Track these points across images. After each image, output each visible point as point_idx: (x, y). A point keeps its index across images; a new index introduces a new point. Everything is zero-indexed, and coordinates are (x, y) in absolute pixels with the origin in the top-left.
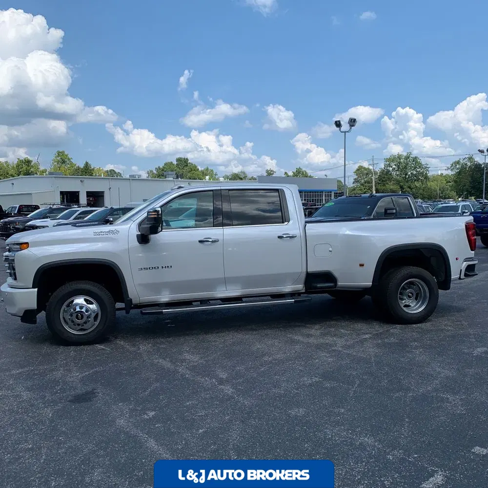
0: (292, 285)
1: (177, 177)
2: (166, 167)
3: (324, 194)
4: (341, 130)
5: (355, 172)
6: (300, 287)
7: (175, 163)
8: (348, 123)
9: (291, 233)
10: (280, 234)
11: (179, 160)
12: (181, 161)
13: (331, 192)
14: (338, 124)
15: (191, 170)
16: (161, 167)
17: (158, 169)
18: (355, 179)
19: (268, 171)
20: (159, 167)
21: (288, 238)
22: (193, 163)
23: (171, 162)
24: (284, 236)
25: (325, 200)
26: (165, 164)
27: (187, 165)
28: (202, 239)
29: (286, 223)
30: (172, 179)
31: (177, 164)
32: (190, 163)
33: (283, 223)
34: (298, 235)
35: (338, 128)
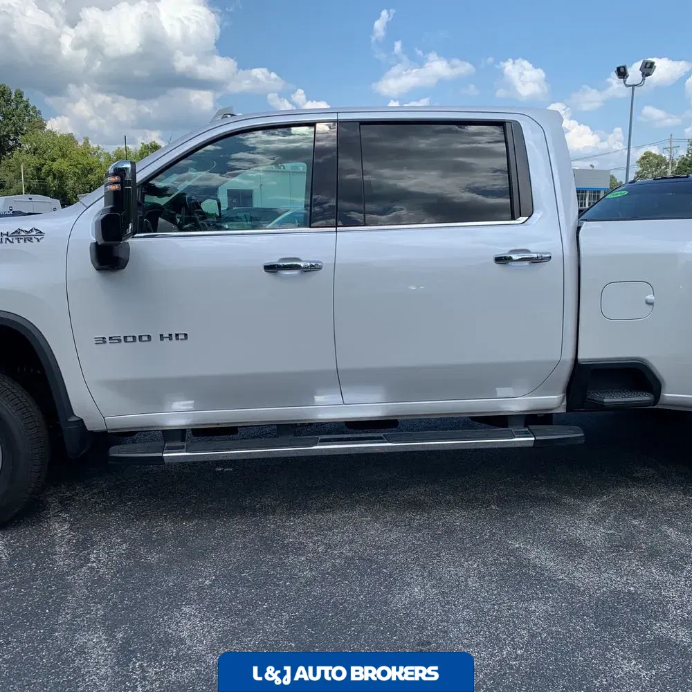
0: (531, 393)
3: (588, 194)
4: (627, 83)
5: (638, 162)
6: (553, 400)
8: (640, 70)
9: (536, 249)
10: (503, 252)
13: (599, 192)
14: (622, 73)
18: (638, 173)
21: (526, 263)
24: (515, 257)
25: (589, 204)
28: (274, 260)
29: (522, 219)
33: (513, 218)
34: (556, 253)
35: (622, 80)
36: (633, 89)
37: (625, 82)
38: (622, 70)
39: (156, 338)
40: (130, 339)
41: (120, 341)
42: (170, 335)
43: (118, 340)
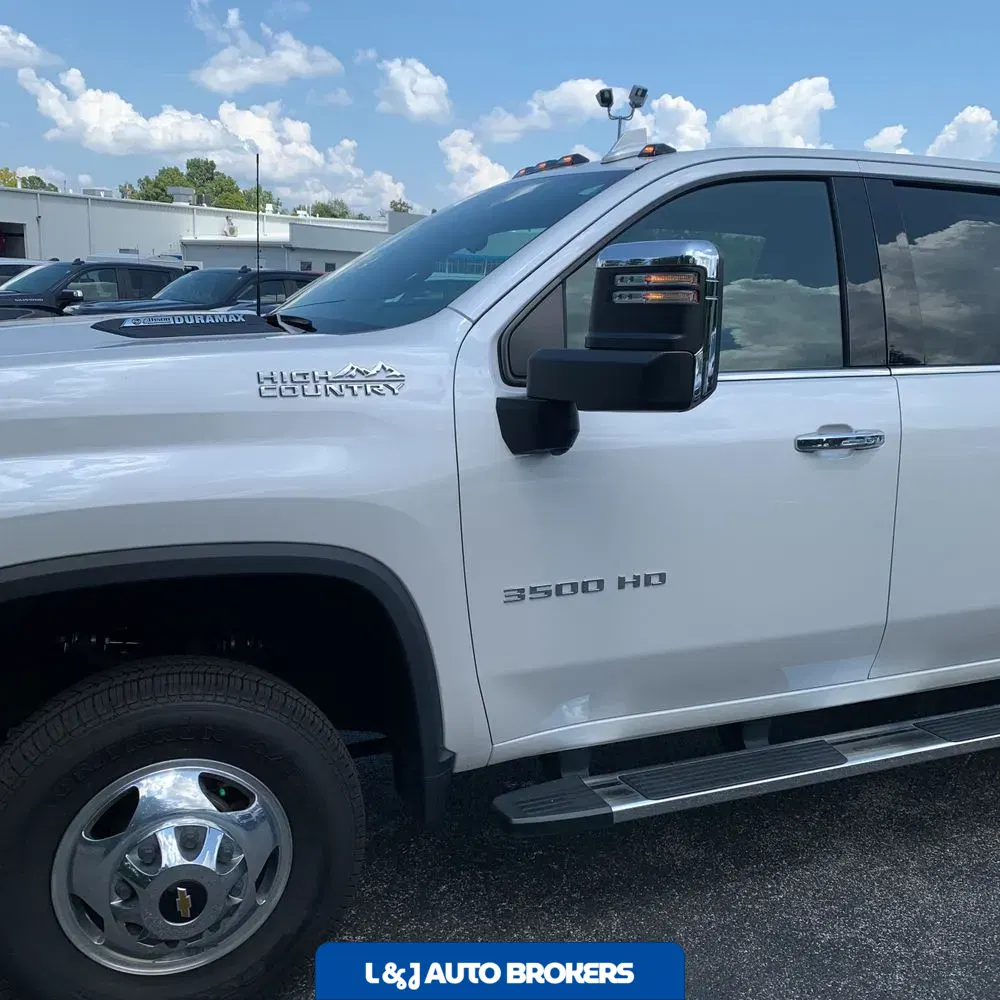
1: (199, 202)
2: (163, 178)
4: (611, 113)
7: (184, 170)
8: (629, 97)
11: (194, 165)
12: (199, 167)
14: (606, 99)
15: (222, 190)
16: (152, 178)
17: (145, 182)
19: (396, 204)
20: (147, 179)
22: (227, 175)
23: (176, 170)
26: (162, 172)
27: (212, 179)
30: (187, 204)
31: (188, 174)
32: (218, 173)
35: (606, 109)
36: (620, 123)
37: (609, 111)
38: (607, 95)
39: (611, 585)
40: (566, 590)
41: (548, 593)
42: (637, 578)
43: (546, 592)
